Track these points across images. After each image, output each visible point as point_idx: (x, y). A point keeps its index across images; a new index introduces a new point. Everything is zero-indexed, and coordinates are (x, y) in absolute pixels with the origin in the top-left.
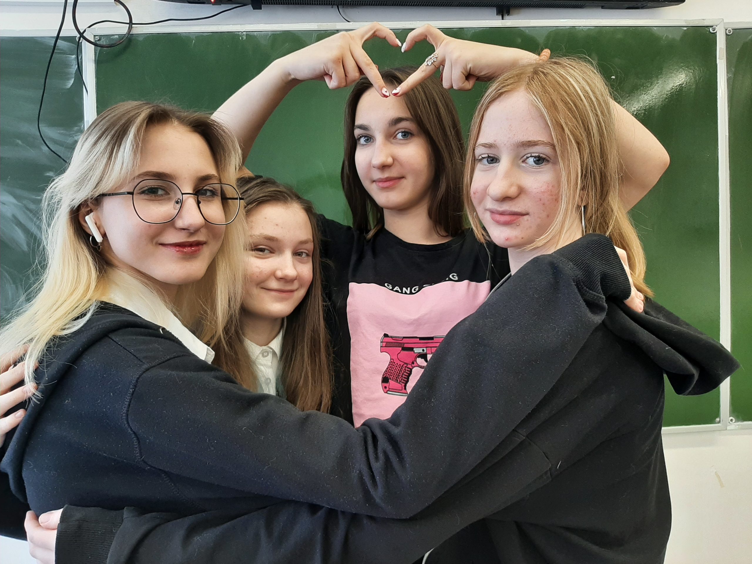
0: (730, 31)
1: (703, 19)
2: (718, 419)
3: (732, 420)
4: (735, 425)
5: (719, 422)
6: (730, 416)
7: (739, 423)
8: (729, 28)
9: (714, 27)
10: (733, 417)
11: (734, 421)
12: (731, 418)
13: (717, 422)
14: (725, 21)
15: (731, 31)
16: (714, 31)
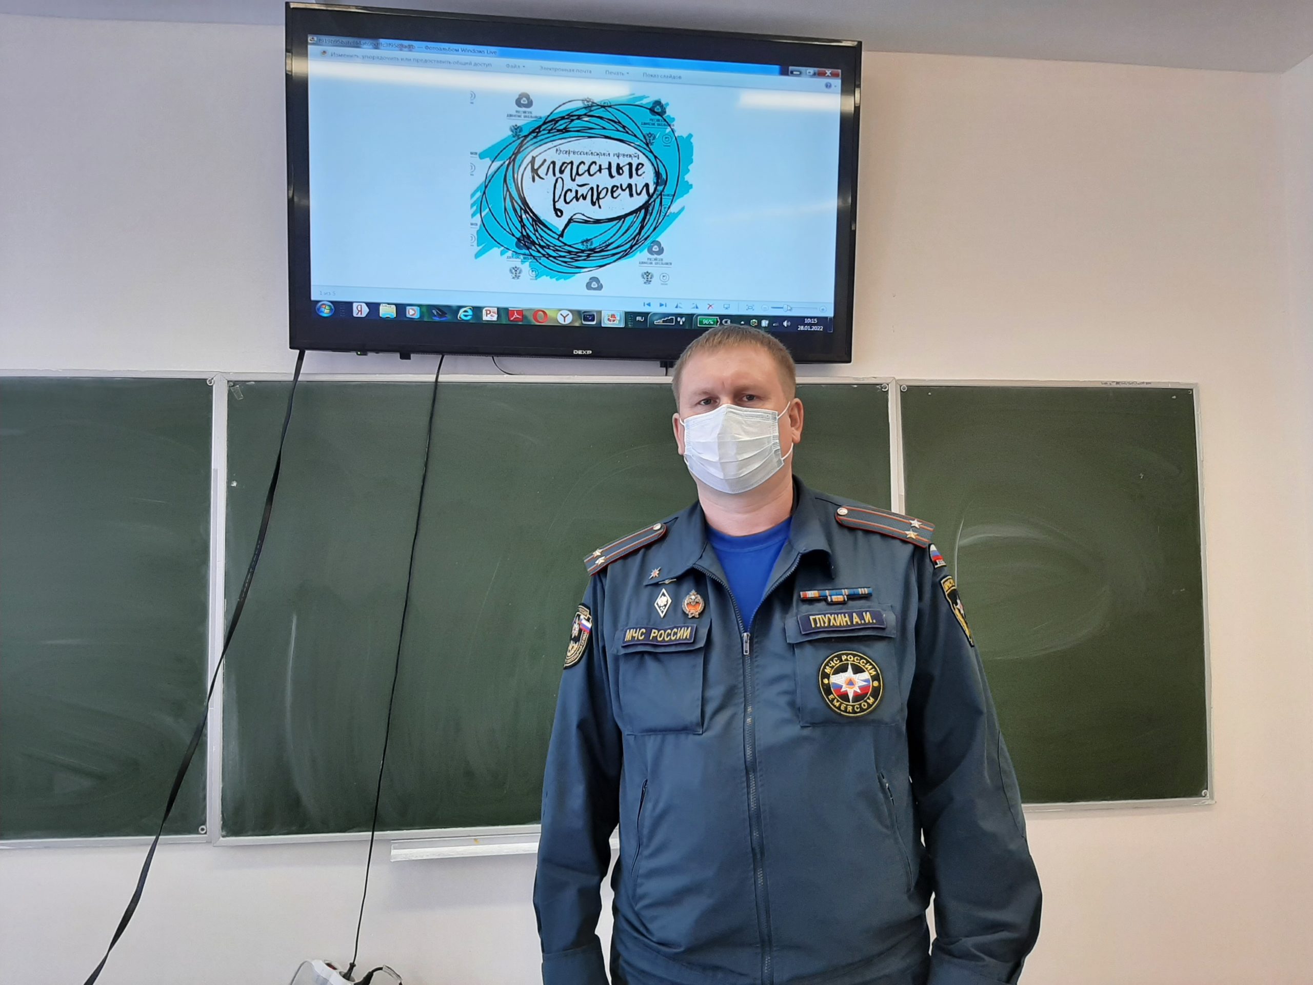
0: (904, 389)
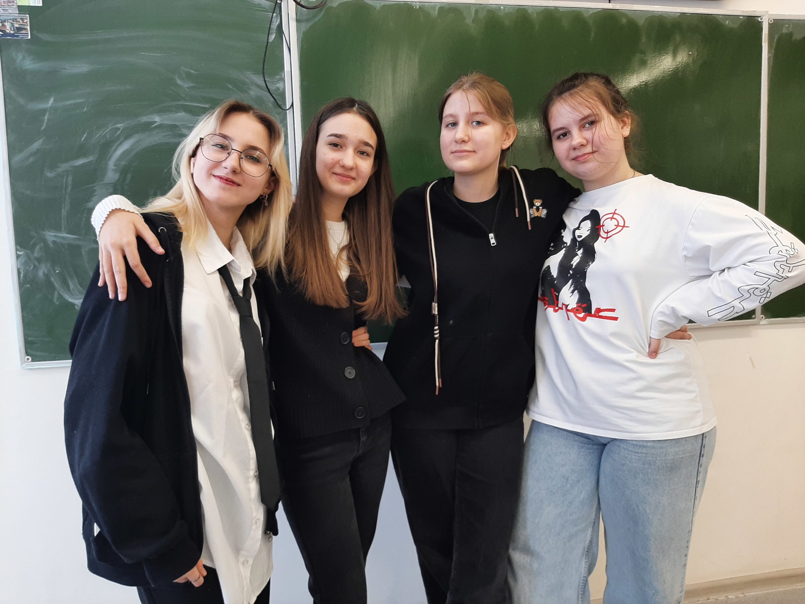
1: (754, 11)
2: (754, 316)
3: (762, 317)
4: (765, 321)
5: (754, 318)
6: (761, 314)
7: (767, 320)
8: (771, 18)
9: (761, 17)
10: (763, 315)
11: (764, 318)
12: (762, 316)
13: (753, 318)
14: (769, 13)
15: (772, 21)
16: (761, 20)
